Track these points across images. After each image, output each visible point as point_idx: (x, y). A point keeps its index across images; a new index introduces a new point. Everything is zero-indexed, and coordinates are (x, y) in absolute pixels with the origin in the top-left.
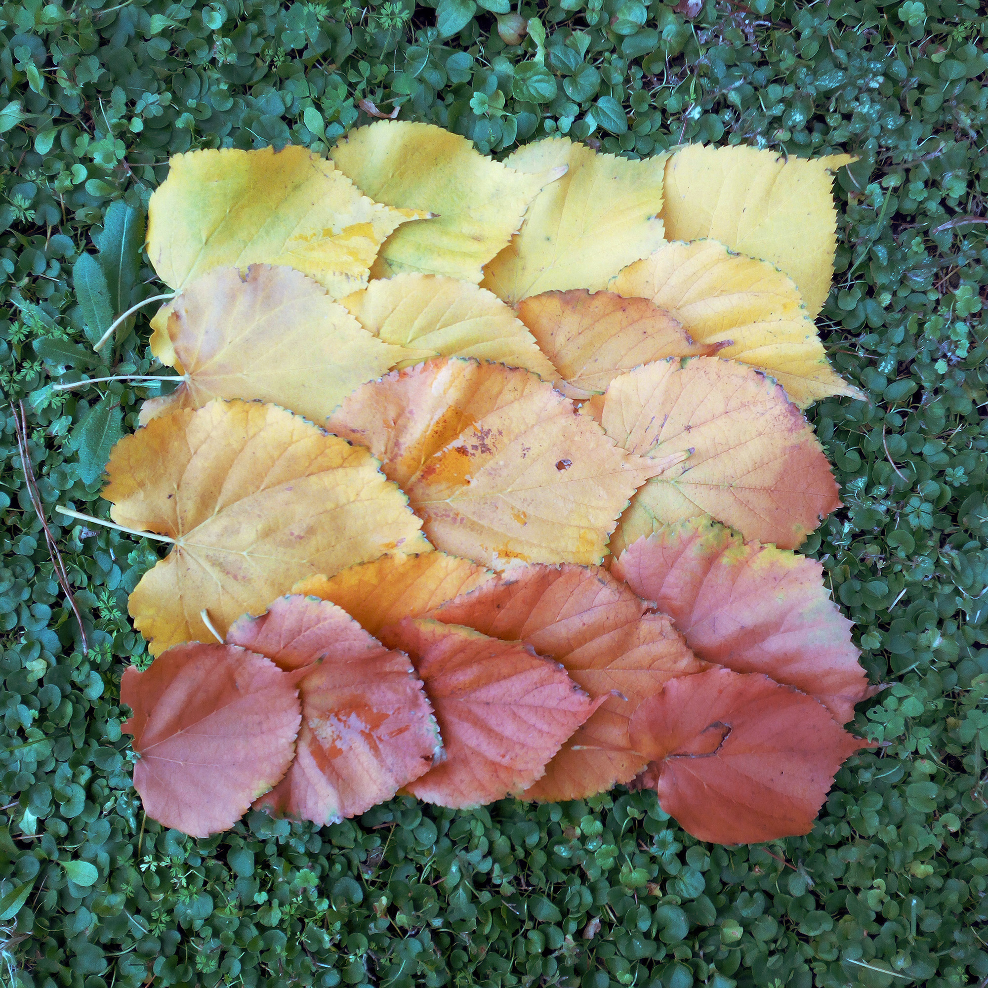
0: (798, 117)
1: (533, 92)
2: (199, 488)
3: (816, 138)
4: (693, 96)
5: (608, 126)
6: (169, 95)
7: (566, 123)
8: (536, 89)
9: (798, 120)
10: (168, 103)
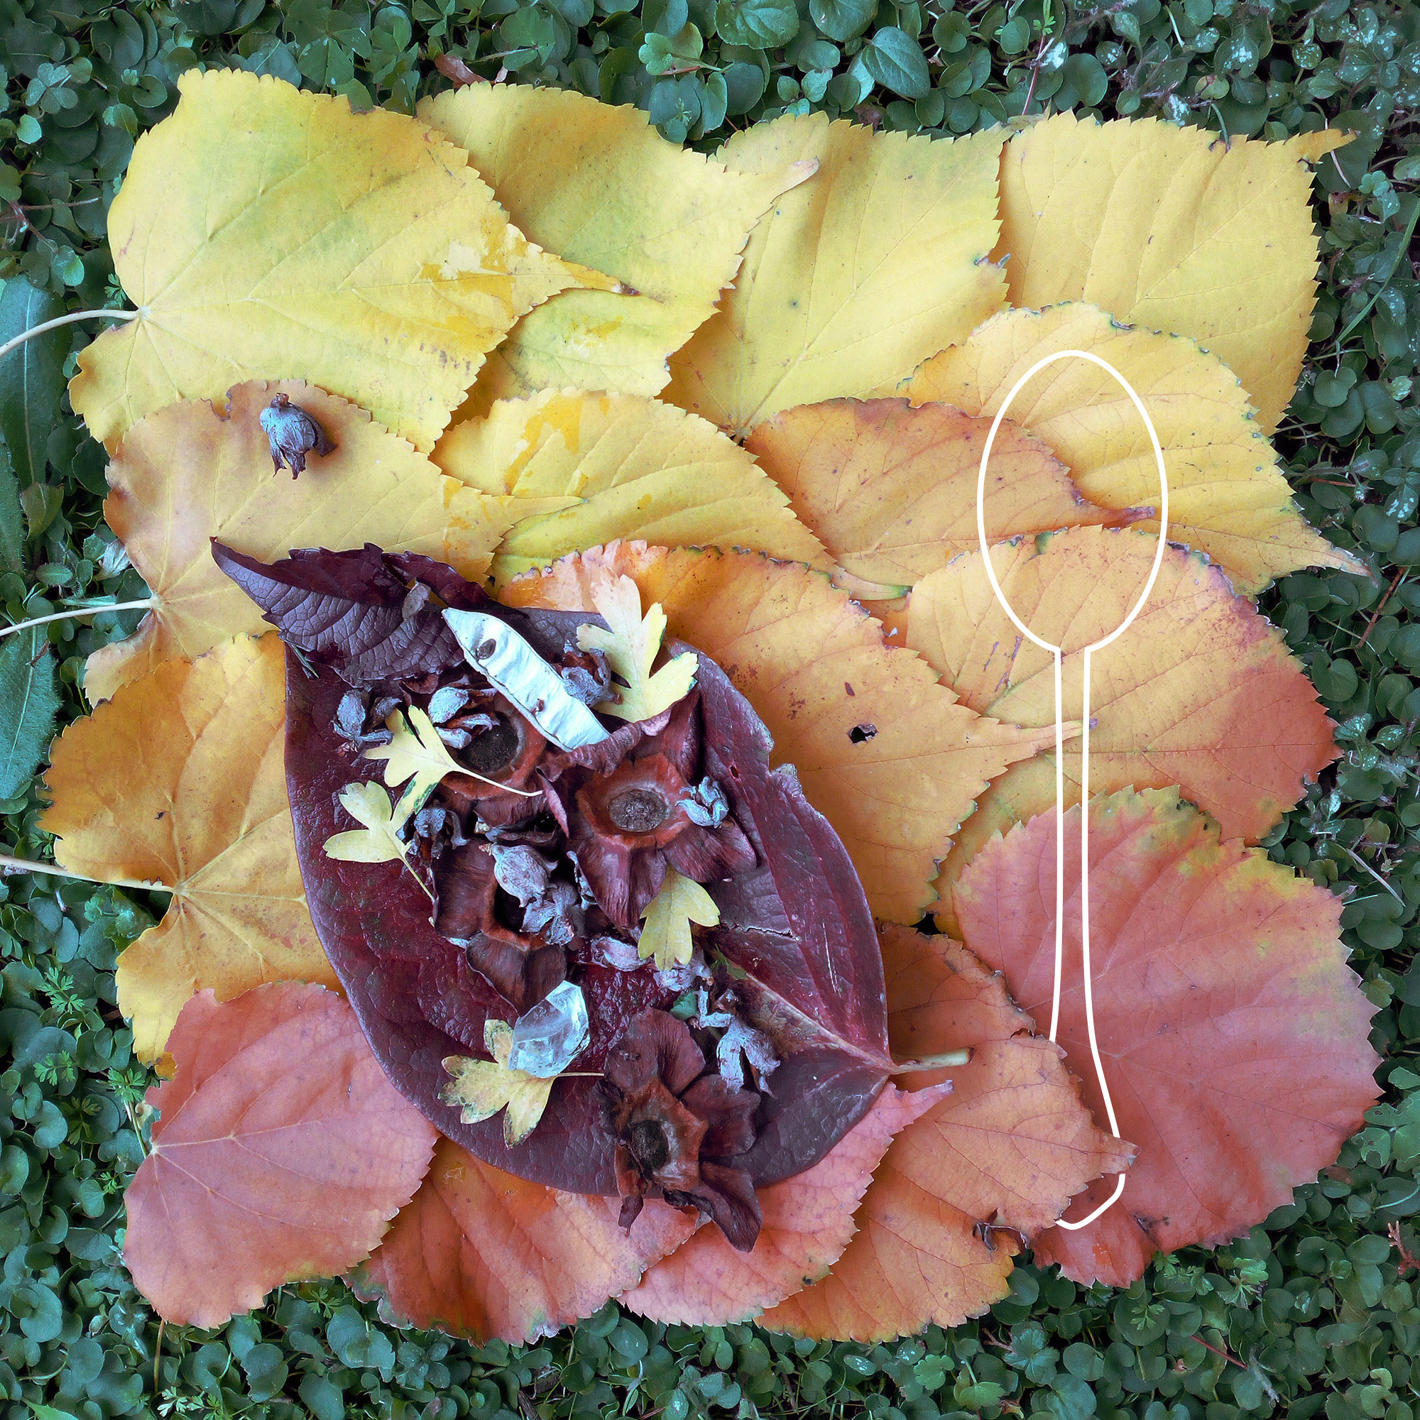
0: (1244, 55)
1: (753, 26)
2: (211, 796)
3: (1276, 90)
4: (1049, 21)
5: (894, 85)
6: (87, 64)
7: (817, 82)
8: (760, 23)
9: (1242, 60)
10: (88, 78)
